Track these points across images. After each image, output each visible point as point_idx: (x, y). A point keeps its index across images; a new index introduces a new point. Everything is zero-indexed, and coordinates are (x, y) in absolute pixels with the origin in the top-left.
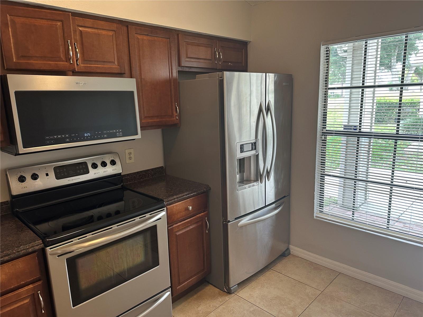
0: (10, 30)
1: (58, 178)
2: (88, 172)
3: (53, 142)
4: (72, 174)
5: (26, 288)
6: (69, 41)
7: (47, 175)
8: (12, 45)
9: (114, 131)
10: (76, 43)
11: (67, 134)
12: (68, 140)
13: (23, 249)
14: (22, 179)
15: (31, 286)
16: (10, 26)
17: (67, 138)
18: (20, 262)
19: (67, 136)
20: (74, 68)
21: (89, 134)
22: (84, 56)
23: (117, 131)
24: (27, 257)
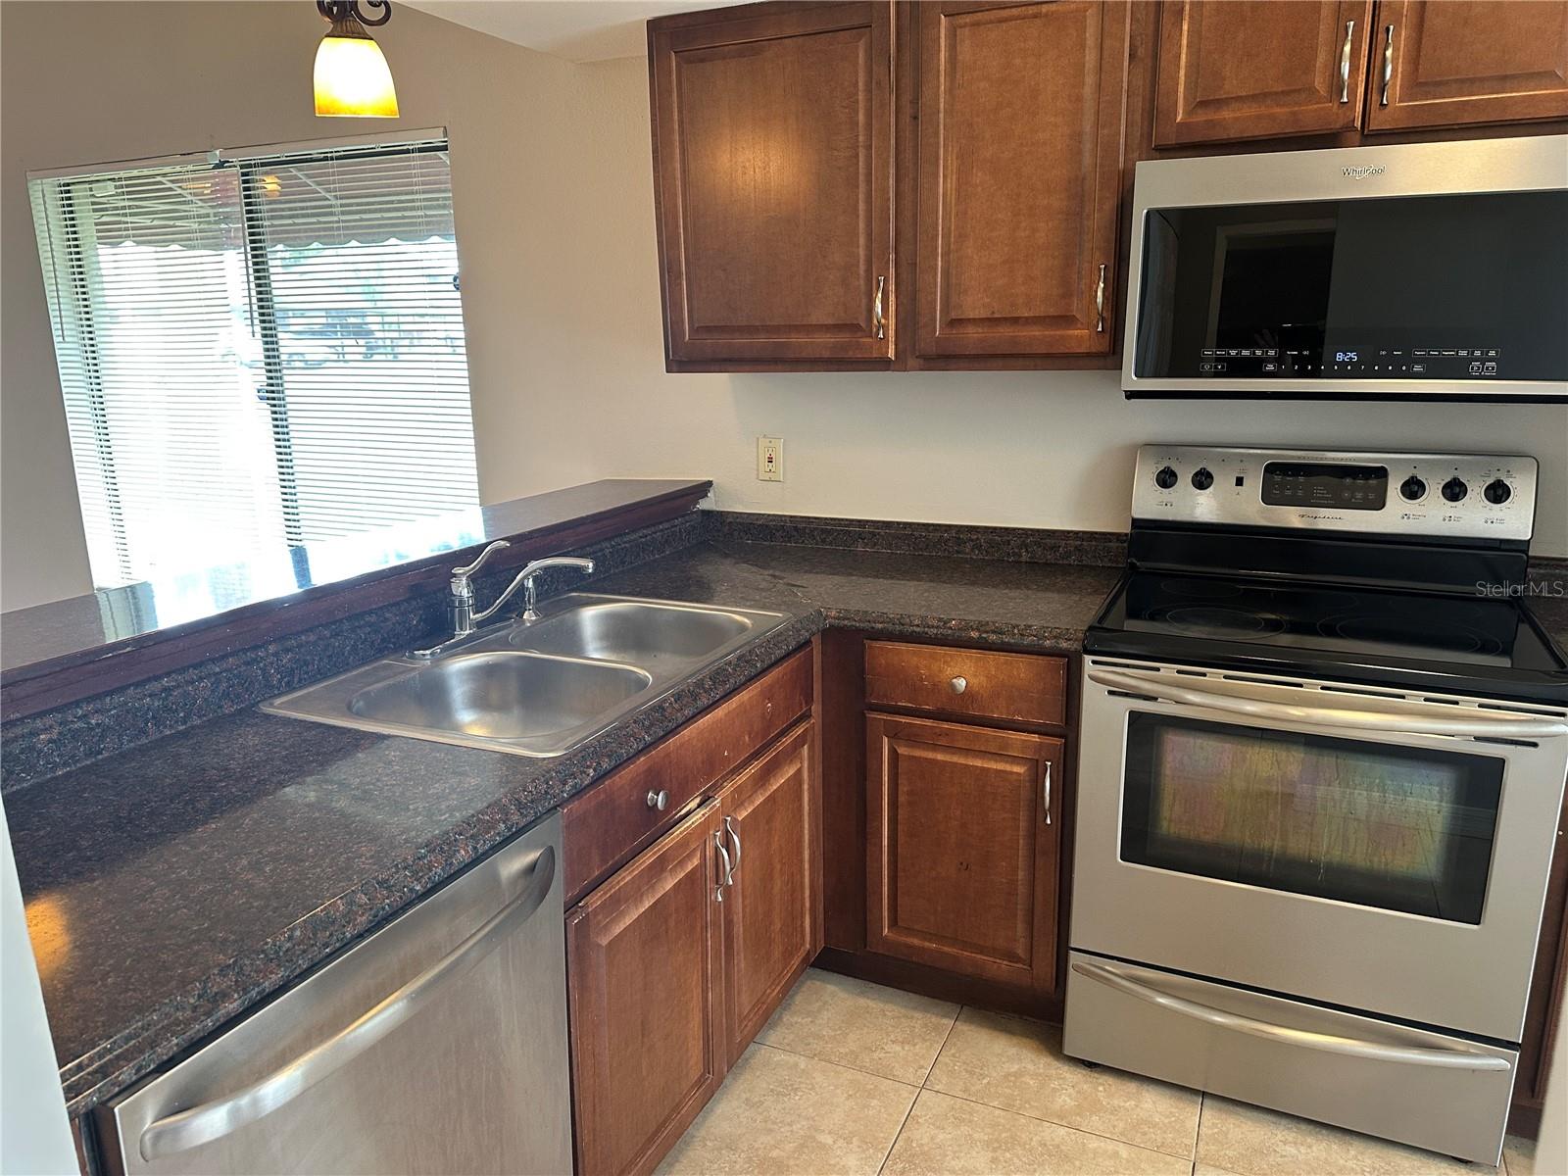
0: (1185, 27)
1: (1269, 498)
2: (1379, 504)
3: (1223, 367)
4: (1319, 498)
5: (1024, 736)
6: (1352, 23)
7: (1239, 482)
8: (1182, 72)
9: (1463, 353)
10: (1392, 27)
11: (1272, 348)
12: (1270, 367)
13: (1035, 633)
14: (1166, 479)
15: (1035, 738)
16: (1187, 18)
17: (1270, 360)
18: (1022, 662)
19: (1272, 353)
20: (1352, 117)
21: (1352, 355)
22: (1417, 70)
23: (1478, 353)
24: (1041, 657)
